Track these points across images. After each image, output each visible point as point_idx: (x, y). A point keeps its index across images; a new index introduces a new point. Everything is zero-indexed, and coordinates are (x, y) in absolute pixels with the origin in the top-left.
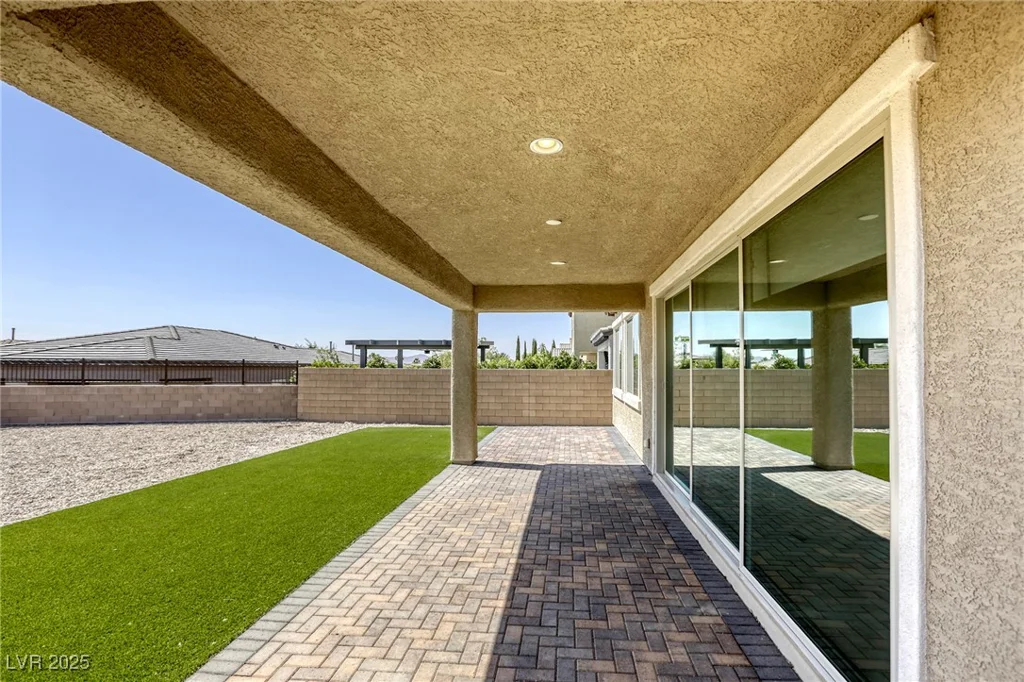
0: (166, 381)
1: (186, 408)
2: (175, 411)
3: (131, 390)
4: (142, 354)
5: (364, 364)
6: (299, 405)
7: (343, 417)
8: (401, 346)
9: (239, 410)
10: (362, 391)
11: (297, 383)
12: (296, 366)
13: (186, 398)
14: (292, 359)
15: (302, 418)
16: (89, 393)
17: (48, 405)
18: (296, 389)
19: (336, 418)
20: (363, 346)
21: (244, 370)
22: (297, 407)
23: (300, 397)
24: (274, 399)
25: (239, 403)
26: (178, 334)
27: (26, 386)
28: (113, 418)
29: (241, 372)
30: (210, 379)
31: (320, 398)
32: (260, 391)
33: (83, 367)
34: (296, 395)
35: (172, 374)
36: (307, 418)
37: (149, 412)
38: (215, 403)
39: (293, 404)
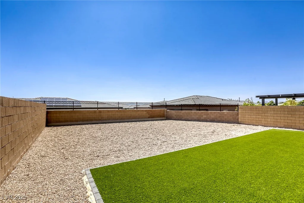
0: (200, 110)
1: (205, 118)
2: (202, 118)
3: (192, 112)
4: (191, 103)
5: (263, 104)
6: (239, 118)
7: (257, 124)
8: (277, 97)
9: (219, 119)
10: (266, 115)
11: (238, 111)
12: (238, 106)
13: (205, 115)
14: (236, 103)
15: (240, 123)
16: (183, 113)
17: (175, 115)
18: (238, 113)
19: (254, 124)
20: (263, 98)
21: (221, 107)
22: (238, 119)
23: (239, 116)
24: (230, 116)
25: (219, 117)
26: (198, 97)
27: (169, 110)
28: (188, 119)
29: (220, 107)
30: (208, 110)
31: (247, 116)
32: (226, 113)
33: (182, 106)
34: (238, 115)
35: (201, 108)
36: (242, 123)
37: (196, 118)
38: (212, 117)
39: (237, 118)
